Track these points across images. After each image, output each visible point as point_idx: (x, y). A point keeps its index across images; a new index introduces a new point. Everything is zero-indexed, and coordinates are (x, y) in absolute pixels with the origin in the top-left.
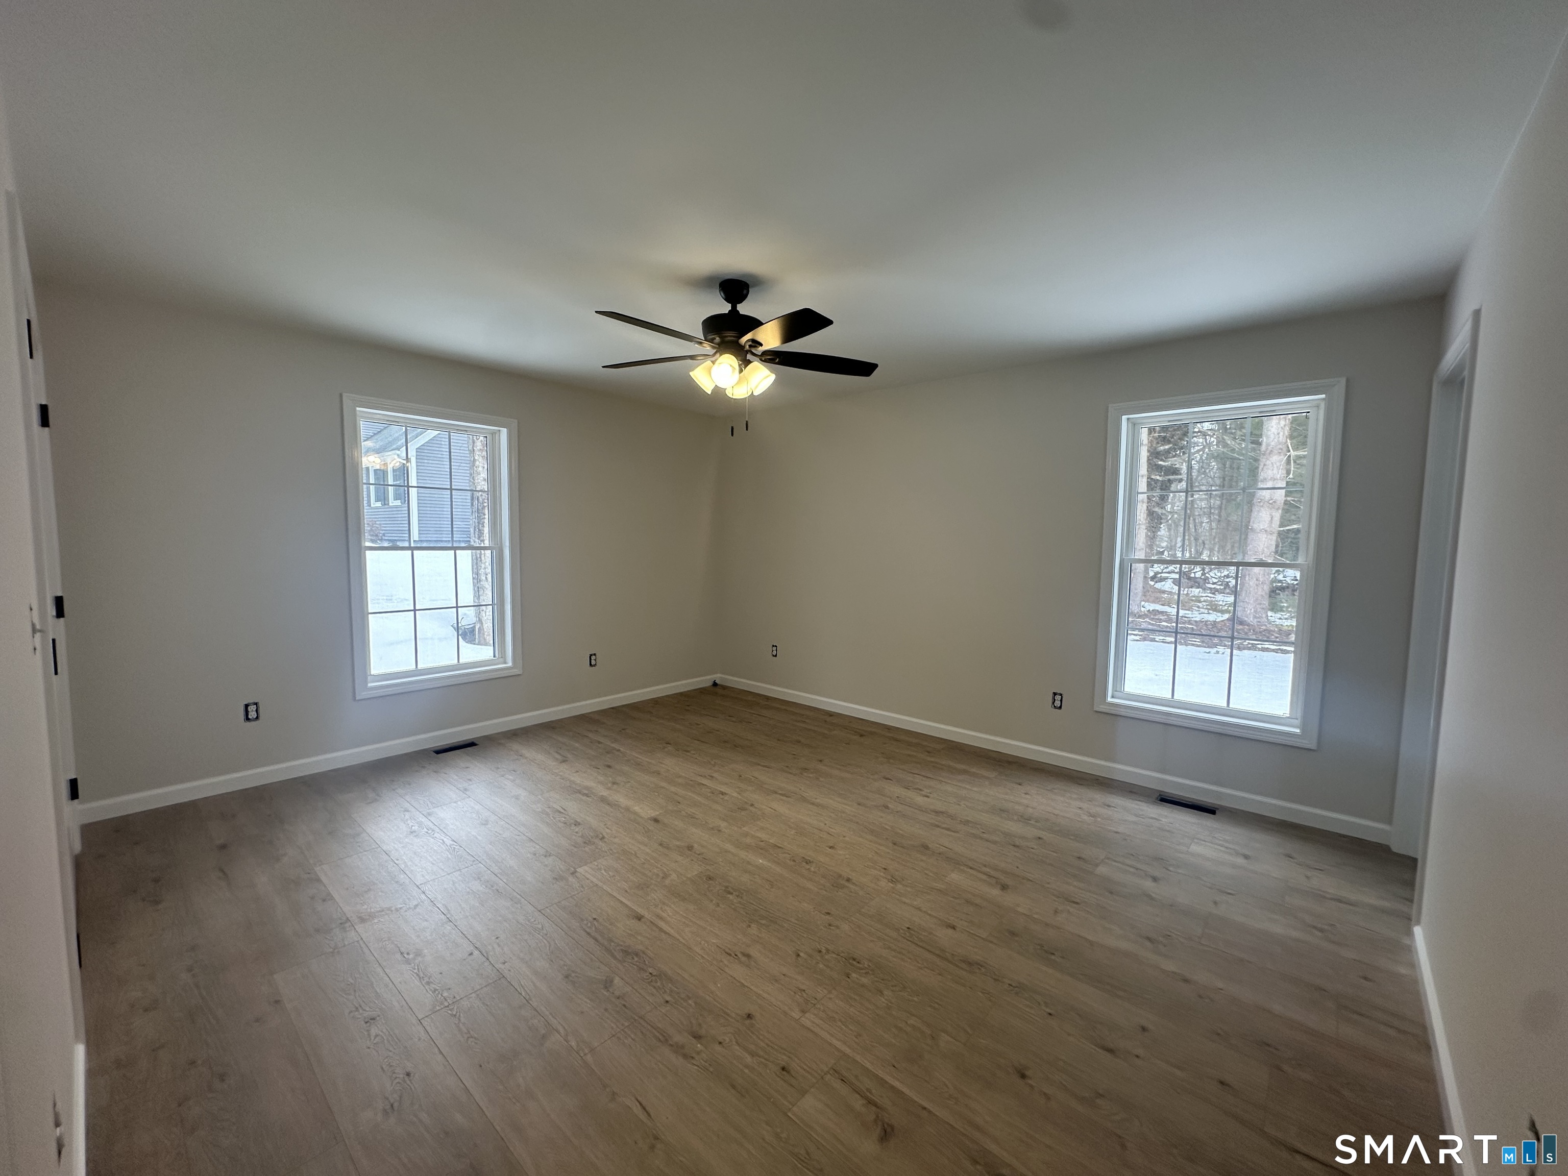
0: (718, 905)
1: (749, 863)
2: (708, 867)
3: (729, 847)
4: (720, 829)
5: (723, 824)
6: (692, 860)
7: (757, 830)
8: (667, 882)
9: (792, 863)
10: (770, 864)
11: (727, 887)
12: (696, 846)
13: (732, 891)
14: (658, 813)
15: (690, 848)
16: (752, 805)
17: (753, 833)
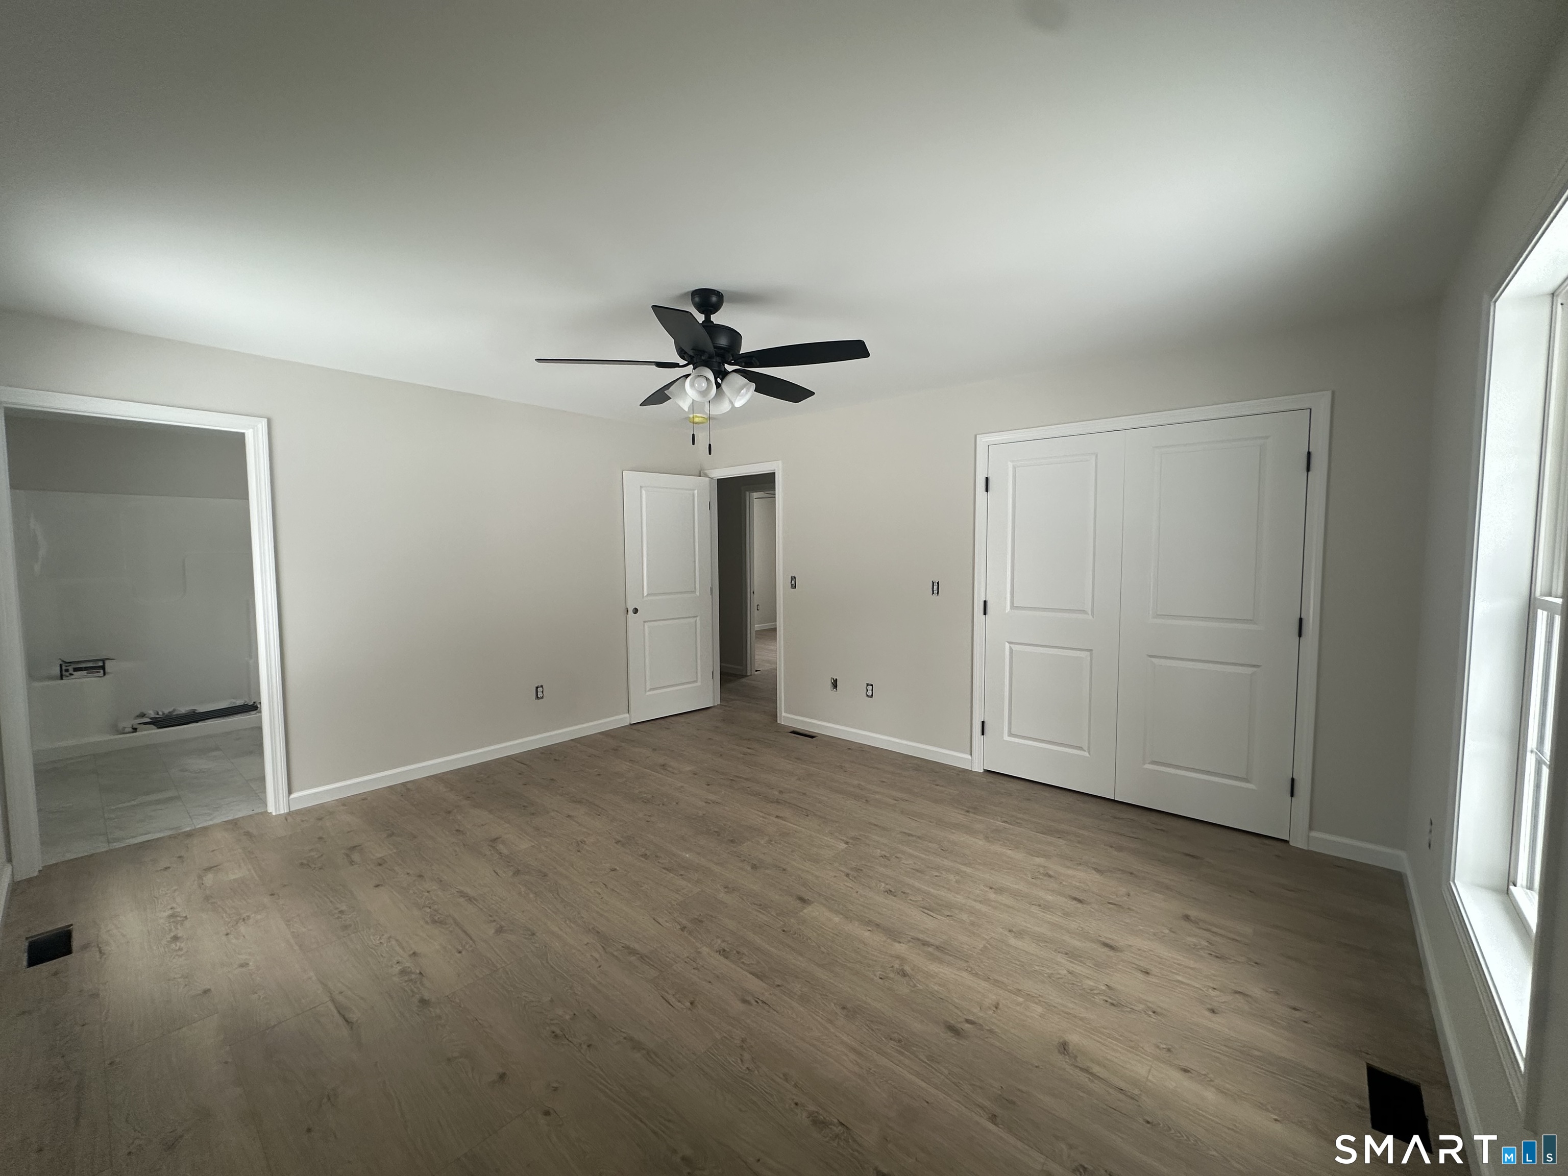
0: (725, 825)
1: (699, 854)
2: (735, 850)
3: (717, 869)
4: (726, 890)
5: (722, 896)
6: (749, 855)
7: (683, 889)
8: (767, 838)
9: (658, 854)
10: (680, 853)
11: (718, 836)
12: (749, 868)
13: (715, 833)
14: (805, 911)
15: (754, 867)
16: (683, 928)
17: (689, 885)
